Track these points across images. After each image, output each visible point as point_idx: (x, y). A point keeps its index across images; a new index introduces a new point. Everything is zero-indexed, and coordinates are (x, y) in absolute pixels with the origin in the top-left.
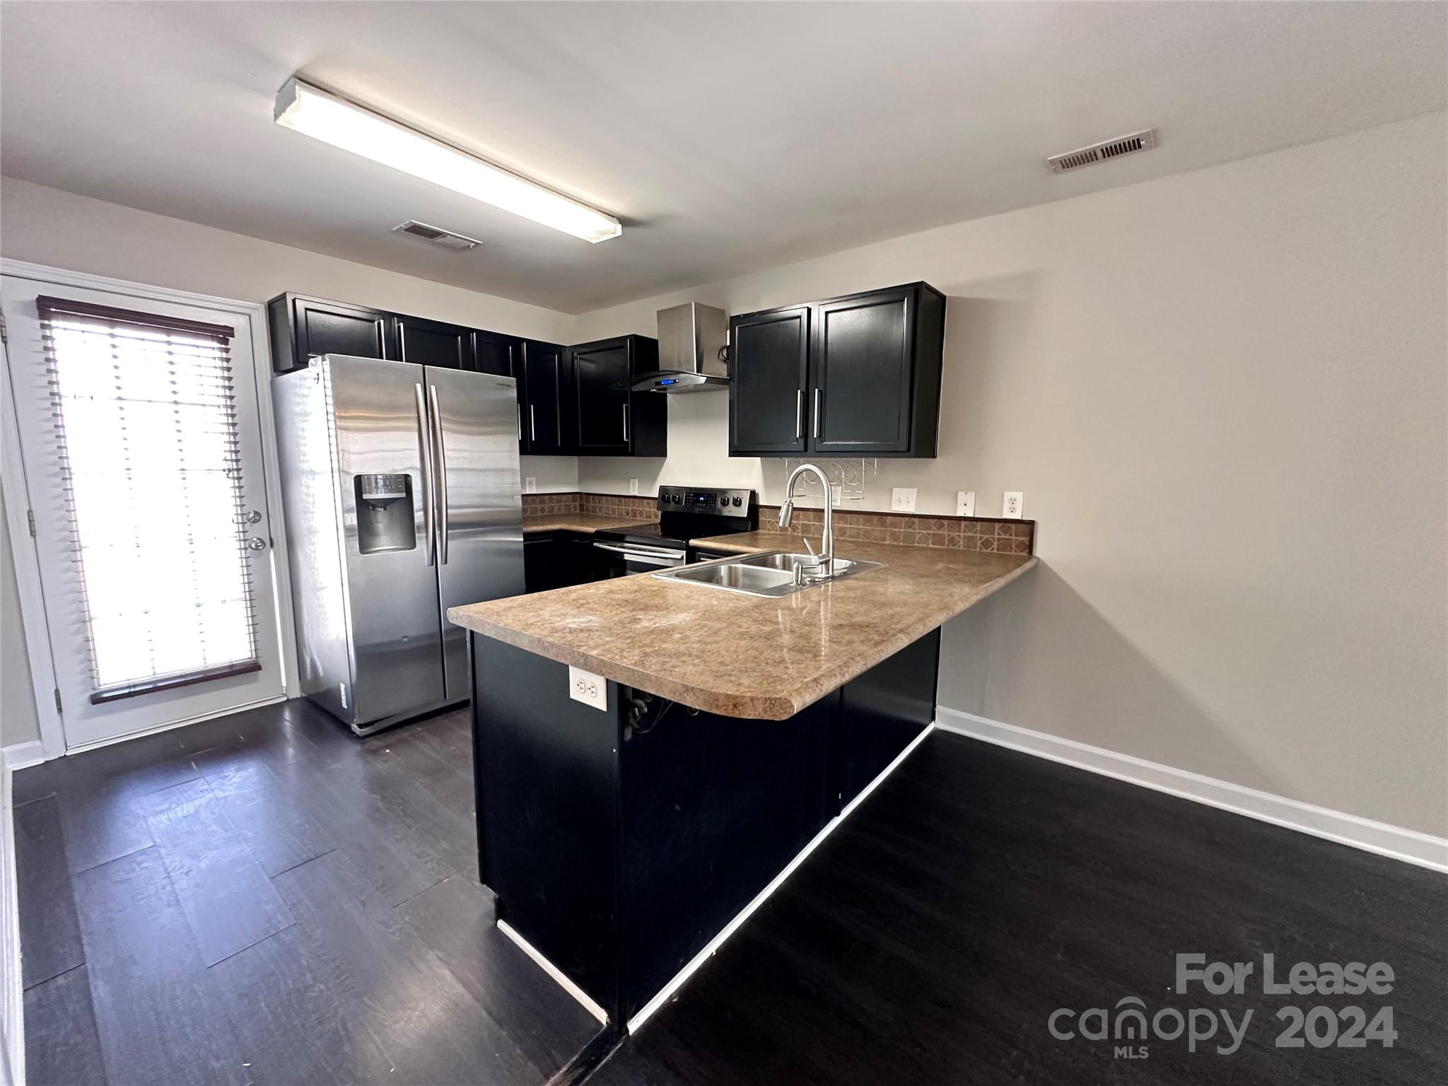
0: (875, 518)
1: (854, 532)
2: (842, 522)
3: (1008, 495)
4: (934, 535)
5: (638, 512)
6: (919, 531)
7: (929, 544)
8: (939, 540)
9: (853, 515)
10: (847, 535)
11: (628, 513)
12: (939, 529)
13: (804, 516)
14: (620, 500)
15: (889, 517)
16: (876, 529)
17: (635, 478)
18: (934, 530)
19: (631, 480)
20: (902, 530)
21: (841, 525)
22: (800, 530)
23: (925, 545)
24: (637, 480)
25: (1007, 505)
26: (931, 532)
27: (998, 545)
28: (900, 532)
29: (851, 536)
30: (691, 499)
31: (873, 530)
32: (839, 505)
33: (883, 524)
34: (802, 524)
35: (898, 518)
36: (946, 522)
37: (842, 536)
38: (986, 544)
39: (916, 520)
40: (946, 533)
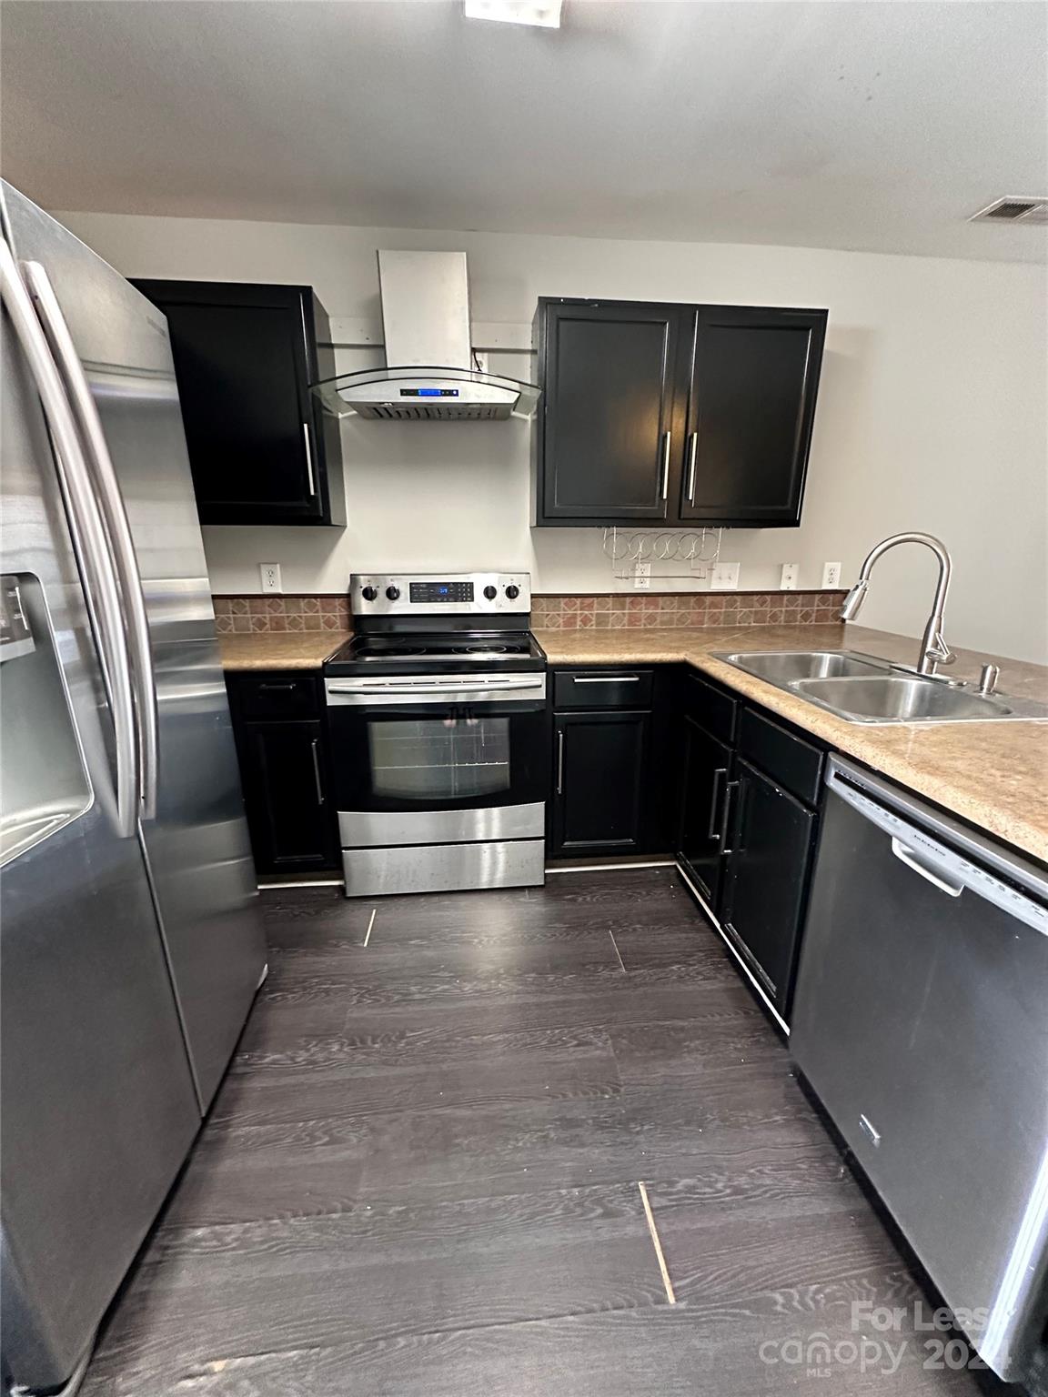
0: (693, 599)
1: (666, 618)
2: (652, 607)
3: (828, 565)
4: (756, 612)
5: (286, 621)
6: (740, 610)
7: (750, 623)
8: (759, 617)
9: (665, 598)
10: (658, 621)
11: (261, 624)
12: (762, 606)
13: (599, 604)
14: (238, 604)
15: (708, 597)
16: (691, 612)
17: (276, 564)
18: (757, 608)
19: (263, 567)
20: (723, 610)
21: (651, 611)
22: (593, 622)
23: (746, 625)
24: (278, 566)
25: (826, 576)
26: (753, 609)
27: (816, 616)
28: (720, 613)
29: (662, 623)
30: (423, 593)
31: (689, 613)
32: (647, 586)
33: (700, 605)
34: (597, 614)
35: (719, 598)
36: (768, 598)
37: (650, 624)
38: (806, 616)
39: (738, 598)
40: (768, 609)
